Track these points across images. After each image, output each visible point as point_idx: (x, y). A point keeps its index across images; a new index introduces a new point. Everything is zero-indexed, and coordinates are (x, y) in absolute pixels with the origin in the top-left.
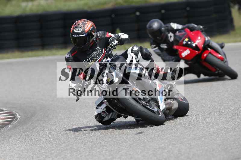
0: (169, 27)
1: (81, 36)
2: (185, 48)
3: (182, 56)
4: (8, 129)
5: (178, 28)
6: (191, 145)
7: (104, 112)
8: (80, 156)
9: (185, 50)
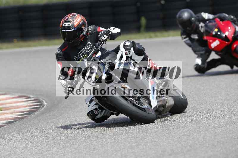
0: (200, 18)
1: (70, 30)
2: (214, 38)
3: (211, 47)
4: (34, 116)
5: (209, 18)
6: (216, 133)
7: (96, 109)
8: (106, 142)
9: (214, 41)
